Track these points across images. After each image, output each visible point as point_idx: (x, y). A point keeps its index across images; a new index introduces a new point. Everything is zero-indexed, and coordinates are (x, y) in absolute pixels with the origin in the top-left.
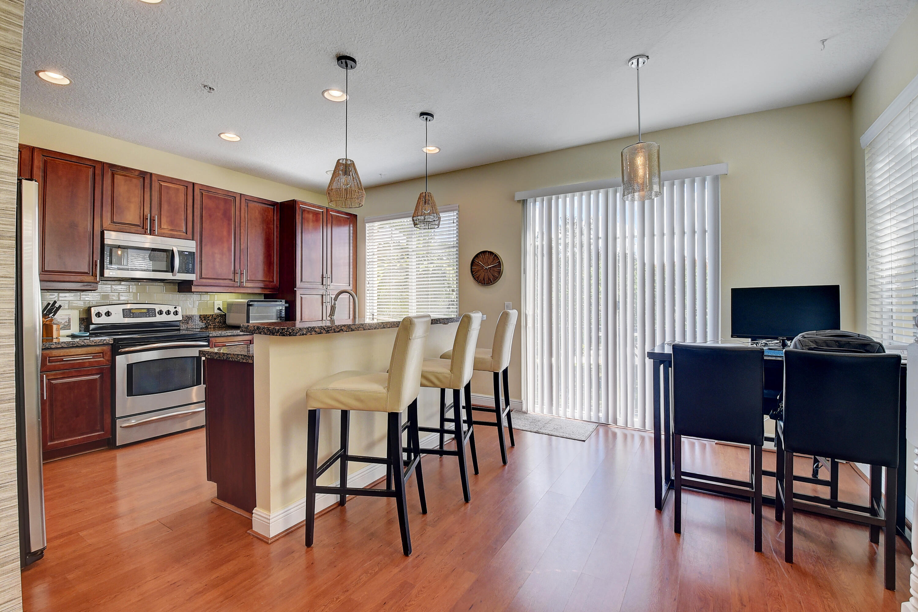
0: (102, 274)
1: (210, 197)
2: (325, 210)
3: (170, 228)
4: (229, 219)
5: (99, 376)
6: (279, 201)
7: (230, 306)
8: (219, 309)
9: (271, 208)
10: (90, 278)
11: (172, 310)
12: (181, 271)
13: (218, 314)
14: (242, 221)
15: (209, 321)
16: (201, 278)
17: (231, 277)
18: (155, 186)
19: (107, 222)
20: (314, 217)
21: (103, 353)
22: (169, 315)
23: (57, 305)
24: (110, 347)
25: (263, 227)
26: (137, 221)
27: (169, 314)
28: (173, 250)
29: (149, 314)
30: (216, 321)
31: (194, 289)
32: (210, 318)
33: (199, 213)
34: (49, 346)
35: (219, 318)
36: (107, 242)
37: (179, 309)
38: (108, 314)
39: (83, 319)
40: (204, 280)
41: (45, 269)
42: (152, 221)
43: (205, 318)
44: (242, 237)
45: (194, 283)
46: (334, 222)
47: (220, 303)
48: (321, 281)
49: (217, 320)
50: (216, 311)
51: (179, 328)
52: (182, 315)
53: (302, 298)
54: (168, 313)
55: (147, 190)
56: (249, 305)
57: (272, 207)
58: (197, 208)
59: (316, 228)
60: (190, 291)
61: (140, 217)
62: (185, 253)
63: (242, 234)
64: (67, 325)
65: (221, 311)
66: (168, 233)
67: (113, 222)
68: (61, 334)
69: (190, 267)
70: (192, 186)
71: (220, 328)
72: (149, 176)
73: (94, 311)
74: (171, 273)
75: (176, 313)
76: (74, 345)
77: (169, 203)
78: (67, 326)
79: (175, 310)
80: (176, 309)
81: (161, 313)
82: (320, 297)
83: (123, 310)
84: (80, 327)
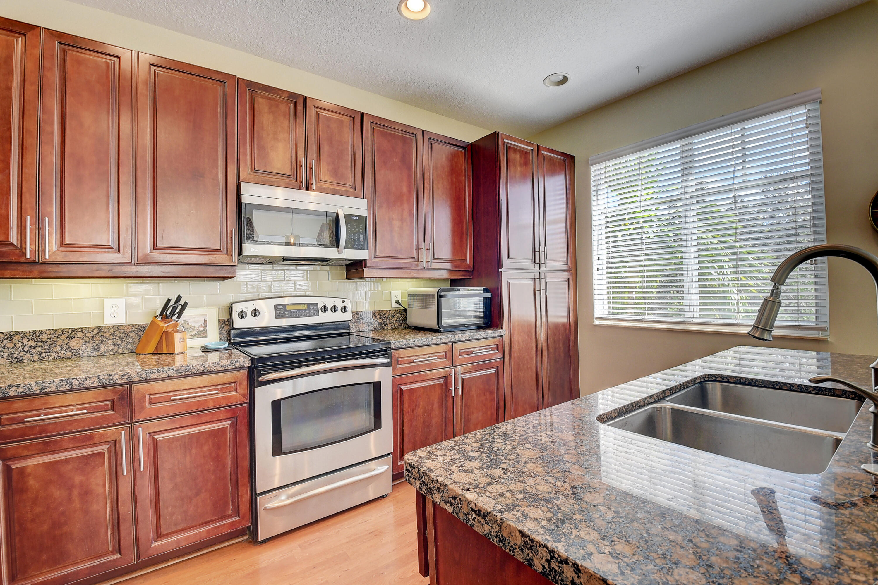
0: (240, 253)
1: (384, 135)
2: (536, 149)
3: (333, 181)
4: (409, 168)
5: (230, 422)
6: (471, 141)
7: (412, 297)
8: (397, 302)
9: (461, 152)
10: (222, 259)
11: (340, 305)
12: (350, 246)
13: (397, 309)
14: (425, 171)
15: (385, 320)
16: (376, 256)
17: (414, 255)
18: (312, 113)
19: (246, 172)
20: (523, 158)
21: (235, 382)
22: (335, 313)
23: (182, 302)
24: (246, 372)
25: (452, 180)
26: (288, 170)
27: (335, 311)
28: (337, 214)
29: (309, 313)
30: (393, 319)
31: (367, 273)
32: (387, 315)
33: (370, 158)
34: (147, 376)
35: (398, 315)
36: (245, 200)
37: (348, 303)
38: (255, 313)
39: (225, 321)
40: (379, 260)
41: (158, 245)
42: (308, 169)
43: (380, 315)
44: (426, 196)
45: (368, 264)
46: (547, 167)
47: (399, 293)
48: (531, 257)
49: (395, 318)
50: (394, 305)
51: (348, 331)
52: (352, 312)
53: (509, 283)
54: (334, 309)
55: (301, 121)
56: (440, 297)
57: (463, 150)
58: (368, 150)
59: (524, 176)
60: (361, 276)
61: (292, 163)
62: (354, 218)
63: (426, 191)
64: (203, 331)
65: (400, 305)
66: (330, 189)
67: (253, 169)
68: (188, 346)
69: (362, 239)
70: (360, 116)
71: (399, 328)
72: (302, 100)
73: (237, 309)
74: (336, 249)
75: (345, 309)
76: (188, 373)
77: (330, 141)
78: (202, 333)
79: (342, 305)
80: (345, 304)
81: (325, 309)
82: (531, 282)
83: (276, 306)
84: (220, 333)
